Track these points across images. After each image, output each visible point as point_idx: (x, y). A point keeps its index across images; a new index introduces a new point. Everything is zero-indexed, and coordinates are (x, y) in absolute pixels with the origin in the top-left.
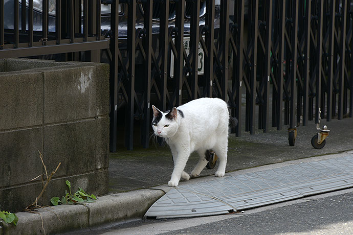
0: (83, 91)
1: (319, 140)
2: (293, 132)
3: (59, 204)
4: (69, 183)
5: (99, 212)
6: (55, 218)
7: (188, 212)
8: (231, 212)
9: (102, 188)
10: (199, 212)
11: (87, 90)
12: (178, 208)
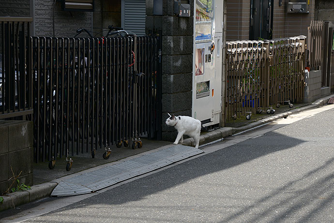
0: (23, 135)
1: (107, 155)
2: (94, 152)
3: (15, 191)
4: (18, 181)
5: (34, 194)
6: (17, 198)
7: (73, 193)
8: (92, 192)
9: (31, 182)
10: (78, 193)
11: (25, 134)
12: (67, 191)
